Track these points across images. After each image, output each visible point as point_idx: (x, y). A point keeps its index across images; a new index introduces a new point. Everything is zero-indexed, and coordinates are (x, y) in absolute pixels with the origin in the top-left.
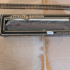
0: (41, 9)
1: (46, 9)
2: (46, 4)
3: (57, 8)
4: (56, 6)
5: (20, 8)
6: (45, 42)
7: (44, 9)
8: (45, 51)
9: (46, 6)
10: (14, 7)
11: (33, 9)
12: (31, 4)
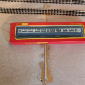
0: (43, 14)
1: (48, 14)
2: (48, 9)
3: (59, 13)
4: (58, 12)
5: (21, 13)
6: (45, 48)
7: (46, 14)
8: (45, 58)
9: (48, 10)
10: (14, 12)
11: (34, 13)
12: (32, 9)
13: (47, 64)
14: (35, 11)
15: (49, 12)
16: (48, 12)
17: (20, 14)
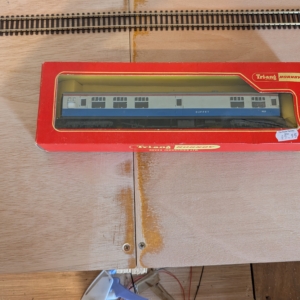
0: (122, 30)
1: (140, 28)
2: (138, 10)
3: (177, 22)
4: (174, 18)
5: (47, 31)
7: (133, 30)
8: (137, 176)
9: (140, 16)
10: (24, 30)
11: (94, 30)
12: (86, 15)
13: (143, 195)
14: (96, 22)
15: (143, 22)
16: (138, 21)
17: (45, 34)
